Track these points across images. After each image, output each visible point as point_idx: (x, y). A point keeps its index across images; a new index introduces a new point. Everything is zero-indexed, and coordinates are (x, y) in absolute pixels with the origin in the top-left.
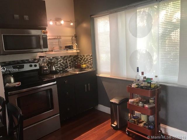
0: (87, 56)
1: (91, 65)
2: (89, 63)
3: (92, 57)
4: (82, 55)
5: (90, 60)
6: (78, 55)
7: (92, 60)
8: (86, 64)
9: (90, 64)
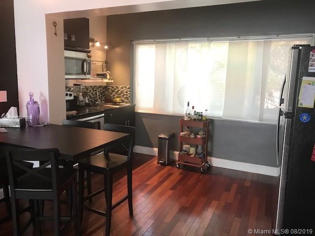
0: (122, 88)
1: (128, 99)
2: (125, 96)
3: (129, 90)
4: (114, 86)
5: (126, 92)
6: (107, 86)
7: (129, 92)
8: (120, 97)
9: (126, 98)
